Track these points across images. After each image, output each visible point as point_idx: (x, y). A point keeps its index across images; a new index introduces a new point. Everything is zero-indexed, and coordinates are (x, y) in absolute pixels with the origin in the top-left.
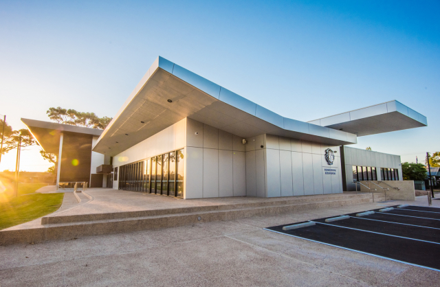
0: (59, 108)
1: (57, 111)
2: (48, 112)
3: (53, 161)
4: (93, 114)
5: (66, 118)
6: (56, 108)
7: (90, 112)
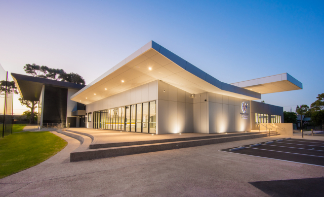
0: (34, 64)
1: (32, 67)
2: (25, 67)
3: (30, 107)
4: (62, 70)
5: (39, 73)
6: (31, 64)
7: (60, 69)
